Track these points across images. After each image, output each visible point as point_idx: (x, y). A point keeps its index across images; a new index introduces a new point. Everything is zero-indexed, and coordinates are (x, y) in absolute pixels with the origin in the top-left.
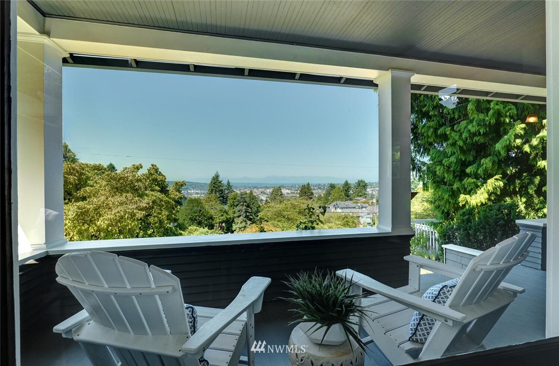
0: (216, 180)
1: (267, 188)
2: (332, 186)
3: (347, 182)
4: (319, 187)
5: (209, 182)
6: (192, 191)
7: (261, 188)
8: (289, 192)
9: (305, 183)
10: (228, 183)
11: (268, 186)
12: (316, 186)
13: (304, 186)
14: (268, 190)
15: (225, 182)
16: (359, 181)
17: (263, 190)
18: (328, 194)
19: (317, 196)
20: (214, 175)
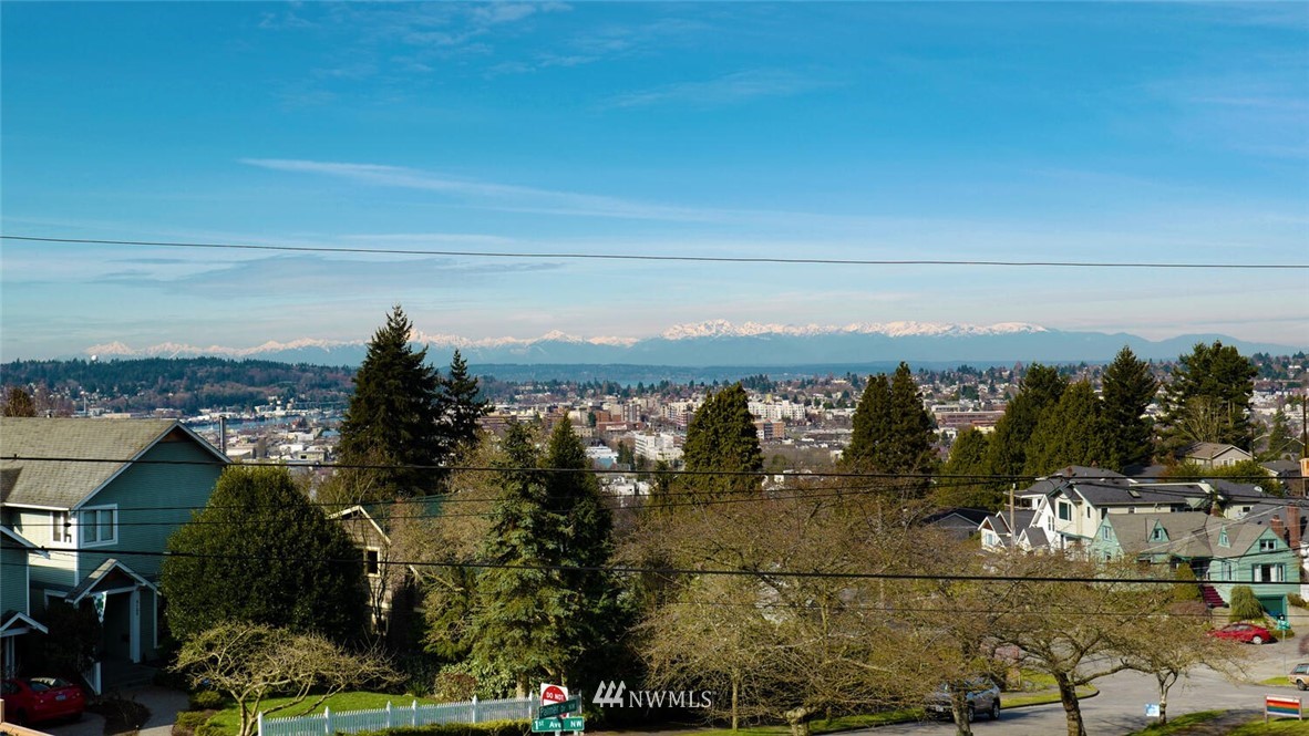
0: (392, 356)
1: (668, 392)
2: (1044, 385)
3: (1126, 354)
4: (966, 379)
5: (357, 361)
6: (279, 412)
7: (641, 391)
8: (798, 411)
9: (888, 362)
10: (459, 368)
11: (680, 382)
12: (947, 379)
13: (878, 384)
14: (680, 406)
15: (437, 362)
16: (1200, 350)
17: (652, 401)
18: (1020, 421)
19: (952, 432)
20: (383, 325)
